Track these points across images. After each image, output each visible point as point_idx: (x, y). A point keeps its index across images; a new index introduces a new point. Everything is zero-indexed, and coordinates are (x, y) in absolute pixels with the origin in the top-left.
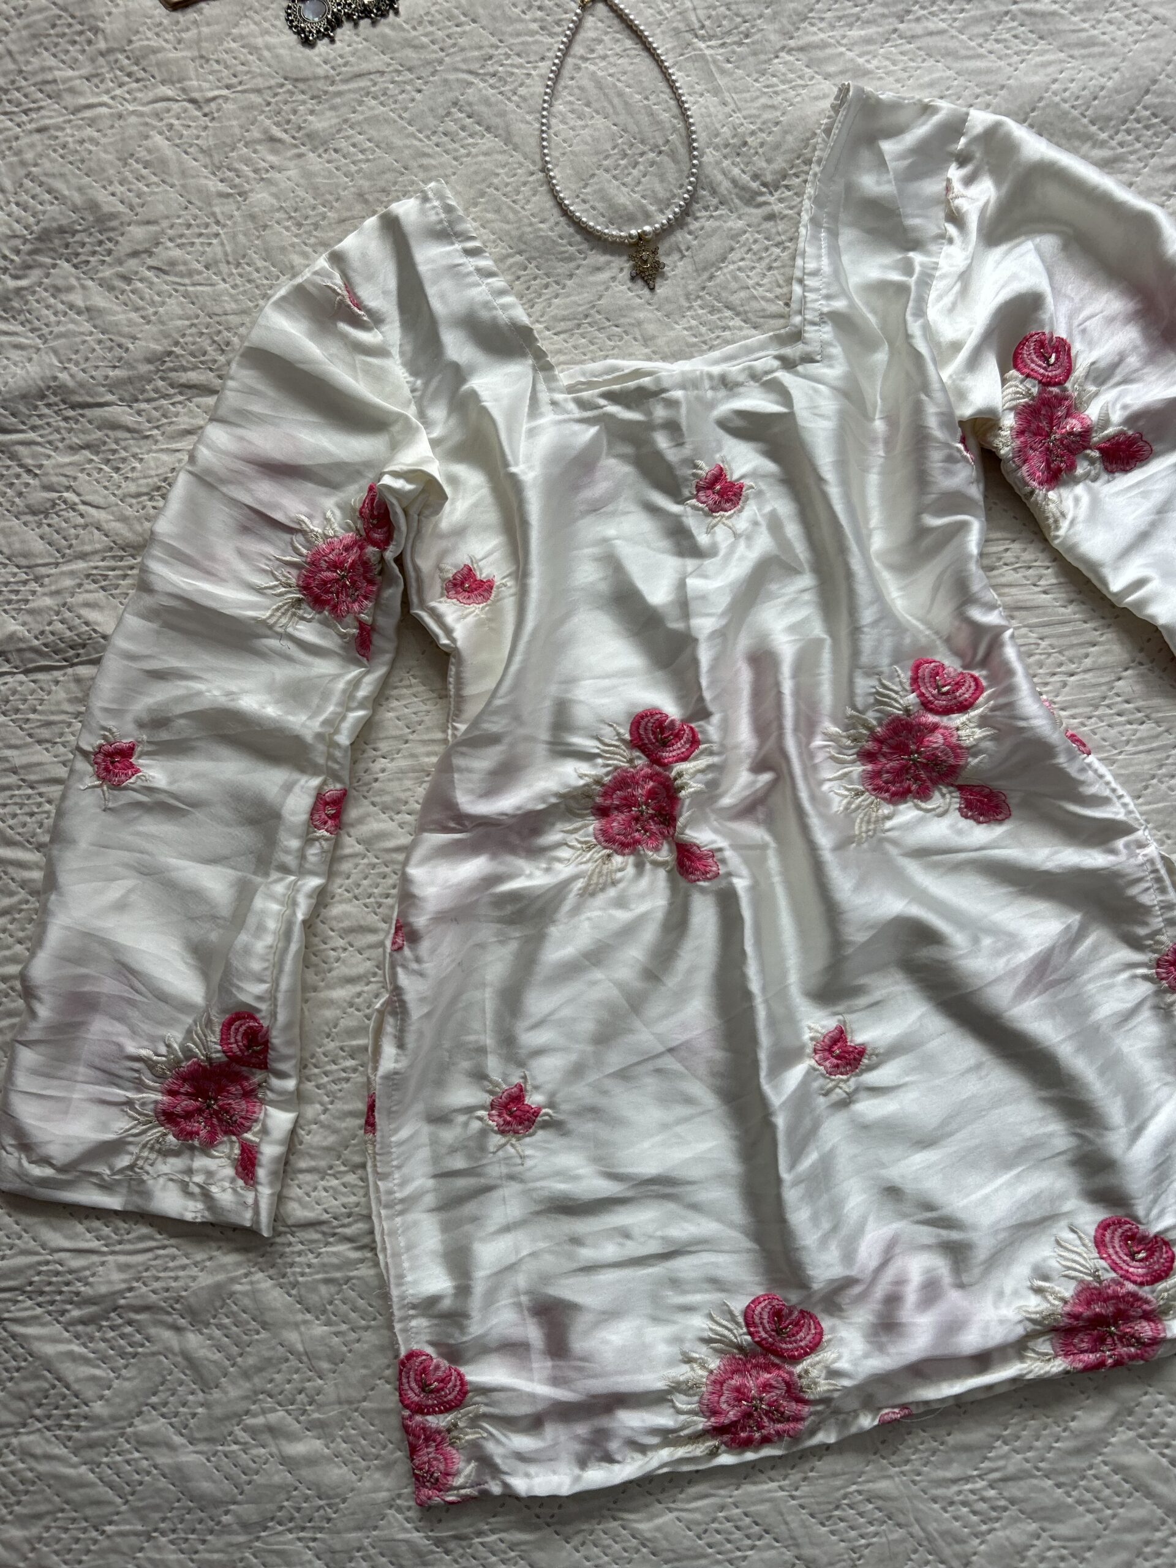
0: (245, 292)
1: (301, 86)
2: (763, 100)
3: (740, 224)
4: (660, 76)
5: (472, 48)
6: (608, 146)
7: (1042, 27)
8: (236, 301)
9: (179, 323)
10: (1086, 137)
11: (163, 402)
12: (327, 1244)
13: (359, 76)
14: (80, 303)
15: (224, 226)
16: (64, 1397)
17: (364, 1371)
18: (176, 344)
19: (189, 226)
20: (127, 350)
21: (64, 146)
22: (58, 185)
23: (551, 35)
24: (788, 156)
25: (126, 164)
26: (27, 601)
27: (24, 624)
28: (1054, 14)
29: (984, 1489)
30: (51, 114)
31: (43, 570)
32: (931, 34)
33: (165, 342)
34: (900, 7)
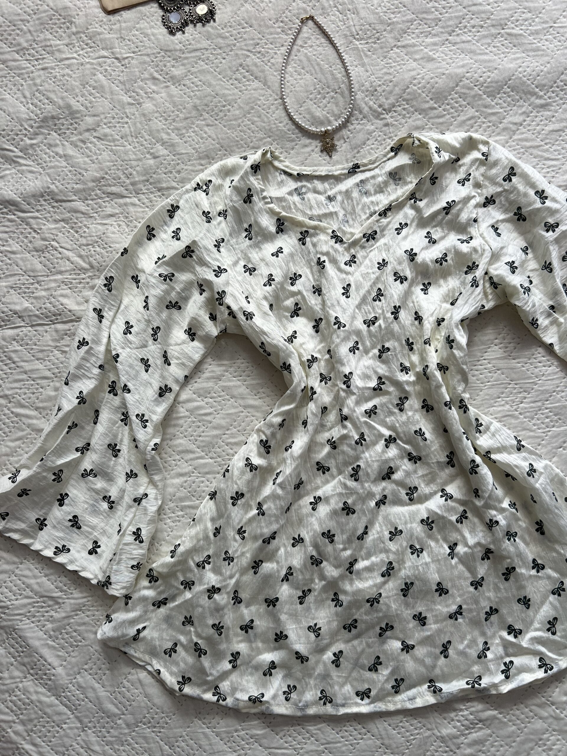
0: (139, 151)
1: (168, 53)
2: (385, 70)
3: (373, 127)
4: (337, 57)
5: (250, 39)
6: (312, 88)
7: (515, 41)
8: (135, 154)
9: (108, 164)
10: (534, 94)
11: (99, 200)
13: (196, 50)
14: (61, 152)
15: (130, 119)
16: (44, 665)
18: (107, 173)
19: (114, 118)
20: (83, 176)
21: (55, 78)
22: (52, 96)
23: (287, 34)
24: (396, 97)
25: (84, 87)
26: (33, 293)
27: (32, 304)
28: (521, 35)
29: (468, 715)
30: (49, 62)
31: (41, 278)
32: (464, 42)
33: (101, 172)
34: (450, 29)
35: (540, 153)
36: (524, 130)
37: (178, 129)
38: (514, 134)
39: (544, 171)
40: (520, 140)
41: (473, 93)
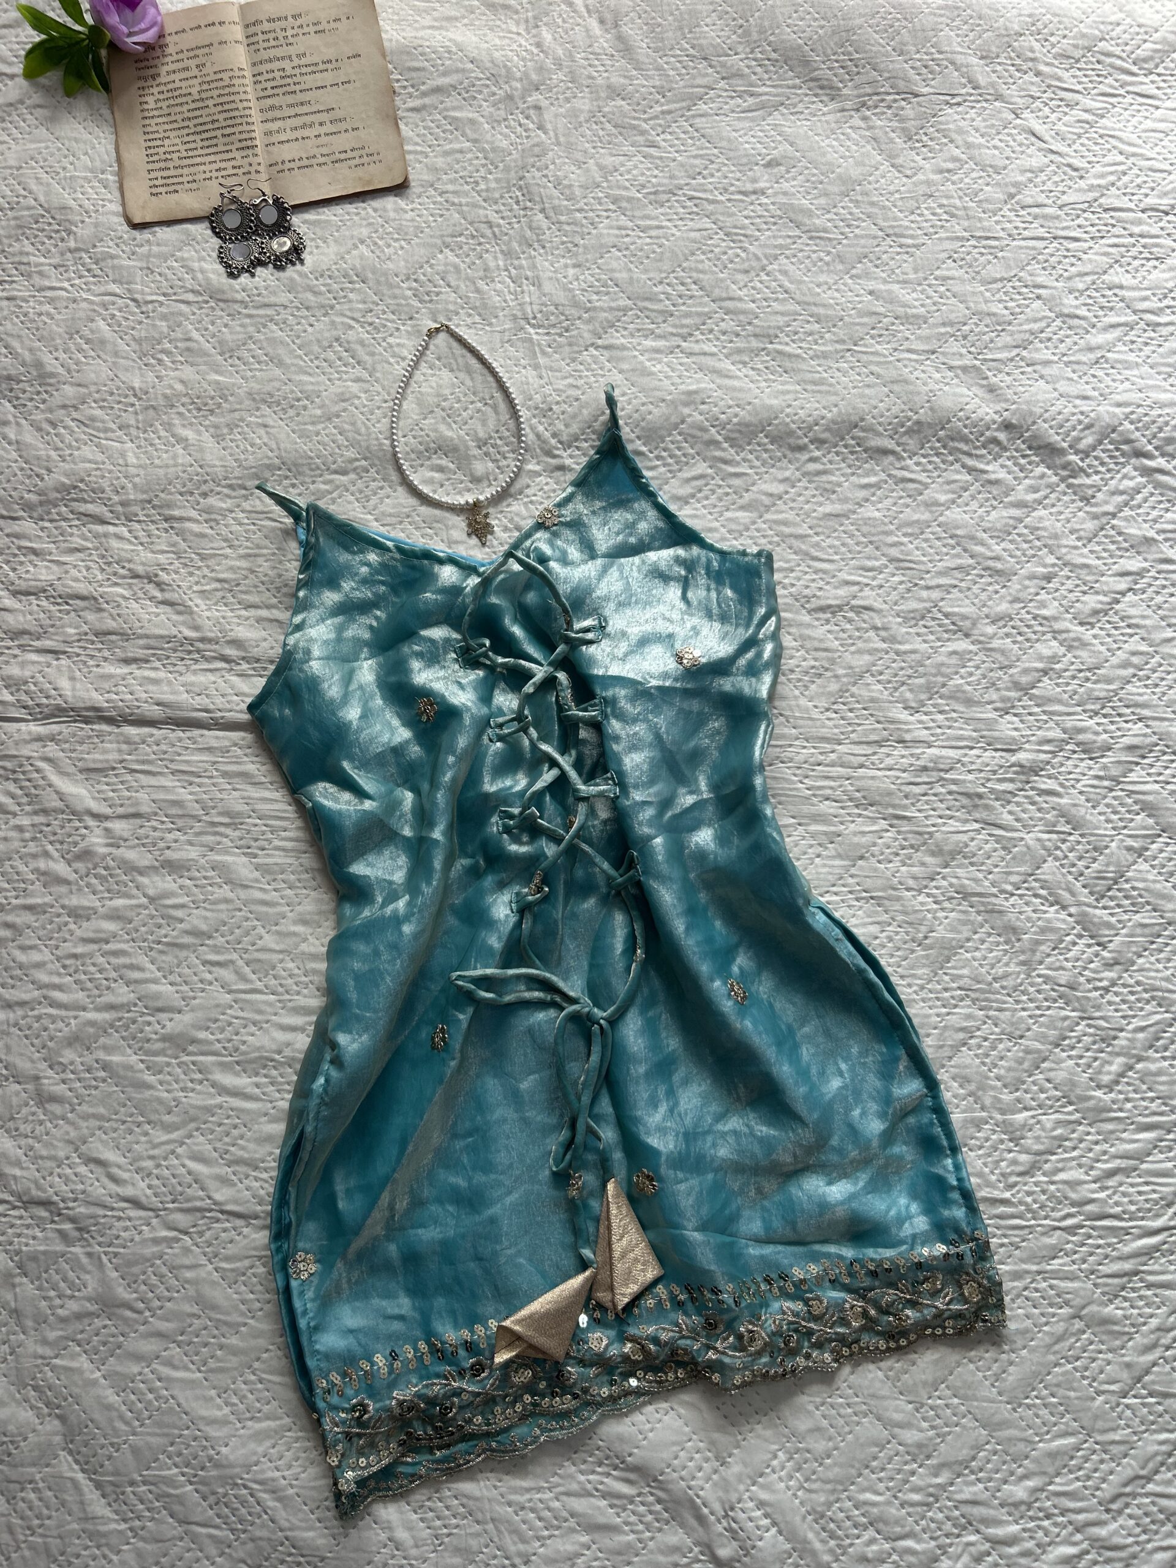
1: (222, 304)
2: (570, 381)
3: (537, 468)
5: (358, 302)
7: (788, 364)
8: (138, 458)
11: (63, 524)
12: (53, 1222)
13: (268, 305)
14: (12, 436)
15: (140, 399)
17: (60, 1333)
18: (82, 481)
19: (112, 394)
20: (42, 479)
21: (25, 315)
22: (15, 344)
25: (71, 338)
28: (798, 356)
29: (551, 1499)
30: (21, 288)
32: (705, 354)
33: (74, 478)
34: (685, 330)
35: (803, 547)
36: (783, 507)
37: (216, 427)
38: (767, 511)
39: (807, 577)
40: (776, 522)
41: (706, 437)
